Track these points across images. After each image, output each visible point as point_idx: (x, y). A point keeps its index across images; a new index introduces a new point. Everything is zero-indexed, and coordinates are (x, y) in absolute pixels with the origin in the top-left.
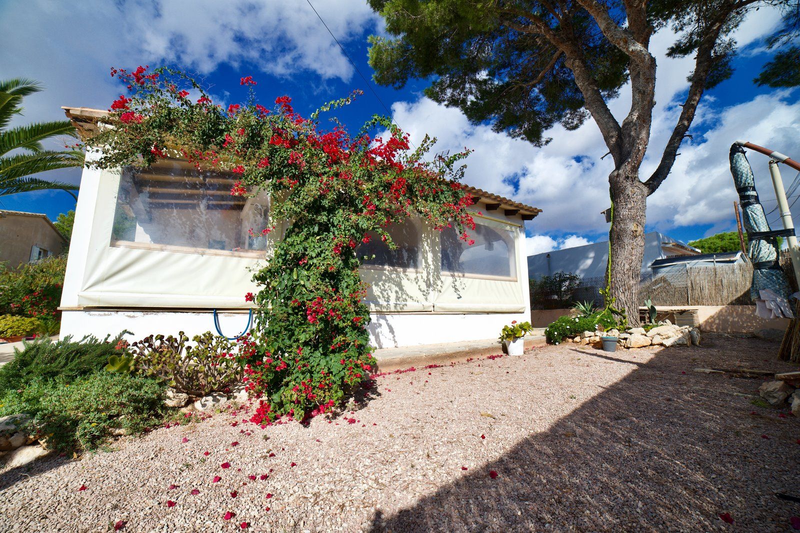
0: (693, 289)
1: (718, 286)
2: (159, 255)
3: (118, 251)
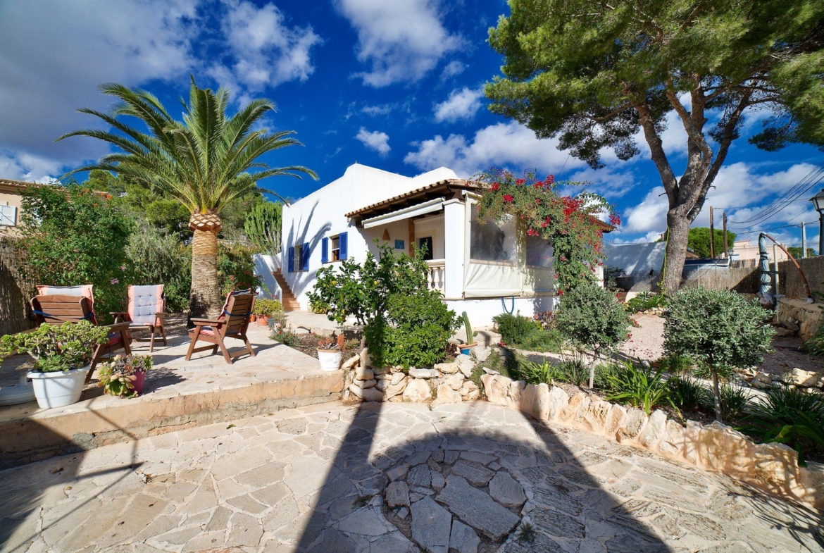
0: (701, 282)
1: (716, 281)
2: (484, 267)
3: (473, 265)
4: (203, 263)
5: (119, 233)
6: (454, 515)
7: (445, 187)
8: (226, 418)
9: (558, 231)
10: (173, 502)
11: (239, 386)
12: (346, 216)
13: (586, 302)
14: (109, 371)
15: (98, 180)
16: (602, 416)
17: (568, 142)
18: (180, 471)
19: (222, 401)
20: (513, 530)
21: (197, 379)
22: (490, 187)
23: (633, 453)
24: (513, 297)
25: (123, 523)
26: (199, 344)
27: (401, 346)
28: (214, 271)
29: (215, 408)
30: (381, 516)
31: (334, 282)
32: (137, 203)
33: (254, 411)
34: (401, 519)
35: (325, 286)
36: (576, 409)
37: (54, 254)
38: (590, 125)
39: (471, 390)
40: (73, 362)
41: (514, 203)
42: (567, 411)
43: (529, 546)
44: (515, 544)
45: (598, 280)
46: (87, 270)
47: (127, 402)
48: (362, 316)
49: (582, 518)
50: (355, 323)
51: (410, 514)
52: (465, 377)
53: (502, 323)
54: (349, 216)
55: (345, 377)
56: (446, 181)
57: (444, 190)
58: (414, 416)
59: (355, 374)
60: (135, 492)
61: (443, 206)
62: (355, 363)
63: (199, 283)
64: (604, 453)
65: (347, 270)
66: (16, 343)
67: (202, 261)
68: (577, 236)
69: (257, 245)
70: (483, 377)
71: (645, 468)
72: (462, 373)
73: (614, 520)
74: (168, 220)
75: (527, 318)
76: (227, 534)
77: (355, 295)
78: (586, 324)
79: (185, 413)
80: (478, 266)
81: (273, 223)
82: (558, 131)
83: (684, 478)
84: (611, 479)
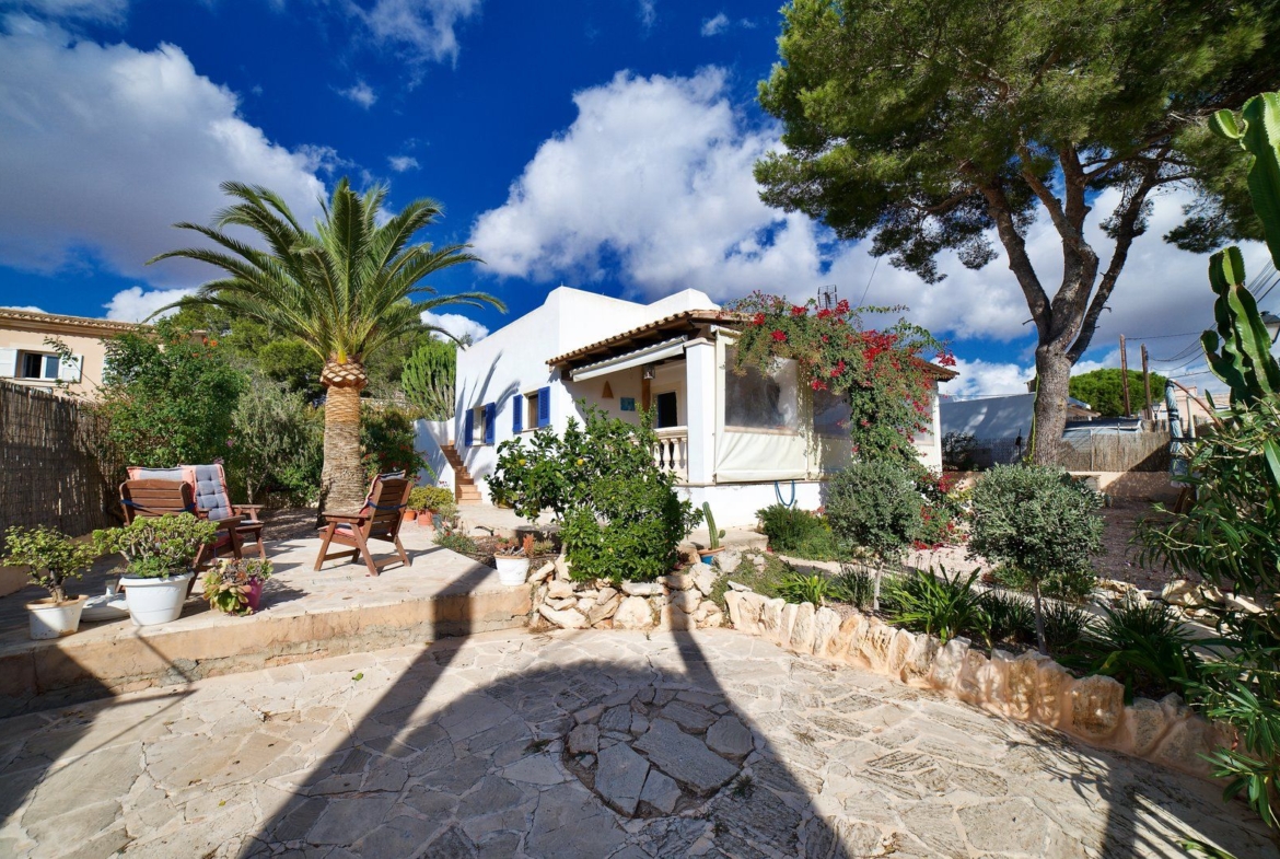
0: (1096, 455)
1: (1120, 453)
2: (747, 437)
3: (729, 435)
4: (340, 435)
5: (225, 392)
6: (653, 765)
7: (685, 321)
8: (367, 647)
9: (855, 382)
10: (298, 743)
11: (385, 604)
12: (547, 363)
13: (864, 487)
14: (217, 579)
15: (191, 312)
16: (884, 646)
17: (887, 244)
18: (306, 710)
19: (363, 623)
20: (726, 784)
21: (330, 595)
22: (752, 319)
23: (920, 697)
24: (793, 481)
25: (238, 762)
26: (334, 548)
27: (611, 550)
28: (356, 445)
29: (353, 633)
30: (559, 765)
31: (522, 461)
32: (246, 345)
33: (406, 638)
34: (584, 768)
35: (509, 466)
36: (849, 638)
37: (143, 425)
38: (918, 219)
39: (710, 613)
40: (173, 566)
41: (787, 341)
42: (837, 640)
43: (744, 801)
44: (726, 799)
45: (918, 455)
46: (183, 447)
47: (238, 620)
48: (562, 510)
49: (823, 773)
50: (553, 520)
51: (596, 762)
52: (704, 596)
53: (769, 520)
54: (552, 363)
55: (533, 594)
56: (686, 313)
57: (684, 326)
58: (624, 647)
59: (548, 590)
60: (251, 730)
61: (685, 349)
62: (548, 575)
63: (334, 463)
64: (880, 696)
65: (541, 444)
66: (109, 541)
67: (338, 431)
68: (885, 389)
69: (419, 406)
70: (727, 595)
71: (931, 714)
72: (698, 589)
73: (865, 774)
74: (289, 370)
75: (808, 512)
76: (364, 777)
77: (550, 479)
78: (862, 516)
79: (313, 638)
80: (738, 435)
81: (444, 373)
82: (870, 228)
83: (980, 727)
84: (878, 727)
